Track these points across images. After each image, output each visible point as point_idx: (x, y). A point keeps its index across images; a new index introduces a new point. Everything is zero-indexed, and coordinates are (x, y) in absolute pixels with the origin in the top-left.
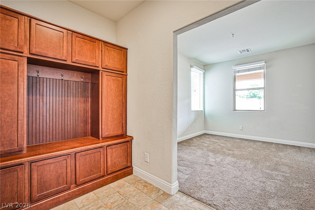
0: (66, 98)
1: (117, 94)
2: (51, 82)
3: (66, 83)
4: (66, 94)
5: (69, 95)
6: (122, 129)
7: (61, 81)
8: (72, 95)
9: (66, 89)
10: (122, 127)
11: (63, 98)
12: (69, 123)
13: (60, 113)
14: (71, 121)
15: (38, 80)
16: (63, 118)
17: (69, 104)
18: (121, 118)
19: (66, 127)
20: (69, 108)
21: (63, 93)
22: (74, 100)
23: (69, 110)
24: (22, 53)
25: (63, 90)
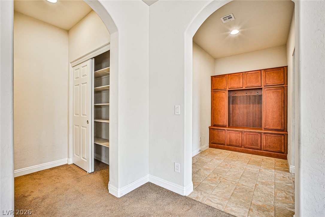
0: (249, 105)
1: (277, 101)
2: (243, 97)
3: (249, 97)
4: (249, 103)
5: (250, 104)
6: (282, 126)
7: (246, 96)
8: (252, 103)
9: (249, 100)
10: (282, 124)
11: (247, 105)
12: (250, 118)
13: (246, 113)
14: (252, 118)
15: (236, 97)
16: (247, 115)
17: (250, 108)
18: (281, 118)
19: (249, 121)
20: (250, 110)
21: (247, 102)
22: (253, 106)
23: (250, 111)
24: (226, 89)
25: (247, 101)
